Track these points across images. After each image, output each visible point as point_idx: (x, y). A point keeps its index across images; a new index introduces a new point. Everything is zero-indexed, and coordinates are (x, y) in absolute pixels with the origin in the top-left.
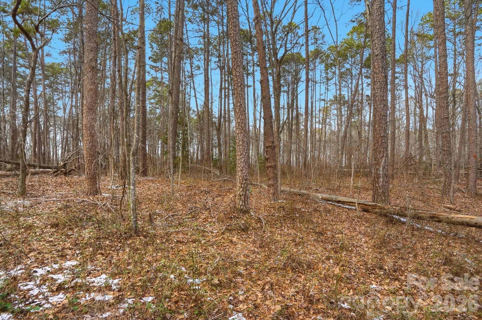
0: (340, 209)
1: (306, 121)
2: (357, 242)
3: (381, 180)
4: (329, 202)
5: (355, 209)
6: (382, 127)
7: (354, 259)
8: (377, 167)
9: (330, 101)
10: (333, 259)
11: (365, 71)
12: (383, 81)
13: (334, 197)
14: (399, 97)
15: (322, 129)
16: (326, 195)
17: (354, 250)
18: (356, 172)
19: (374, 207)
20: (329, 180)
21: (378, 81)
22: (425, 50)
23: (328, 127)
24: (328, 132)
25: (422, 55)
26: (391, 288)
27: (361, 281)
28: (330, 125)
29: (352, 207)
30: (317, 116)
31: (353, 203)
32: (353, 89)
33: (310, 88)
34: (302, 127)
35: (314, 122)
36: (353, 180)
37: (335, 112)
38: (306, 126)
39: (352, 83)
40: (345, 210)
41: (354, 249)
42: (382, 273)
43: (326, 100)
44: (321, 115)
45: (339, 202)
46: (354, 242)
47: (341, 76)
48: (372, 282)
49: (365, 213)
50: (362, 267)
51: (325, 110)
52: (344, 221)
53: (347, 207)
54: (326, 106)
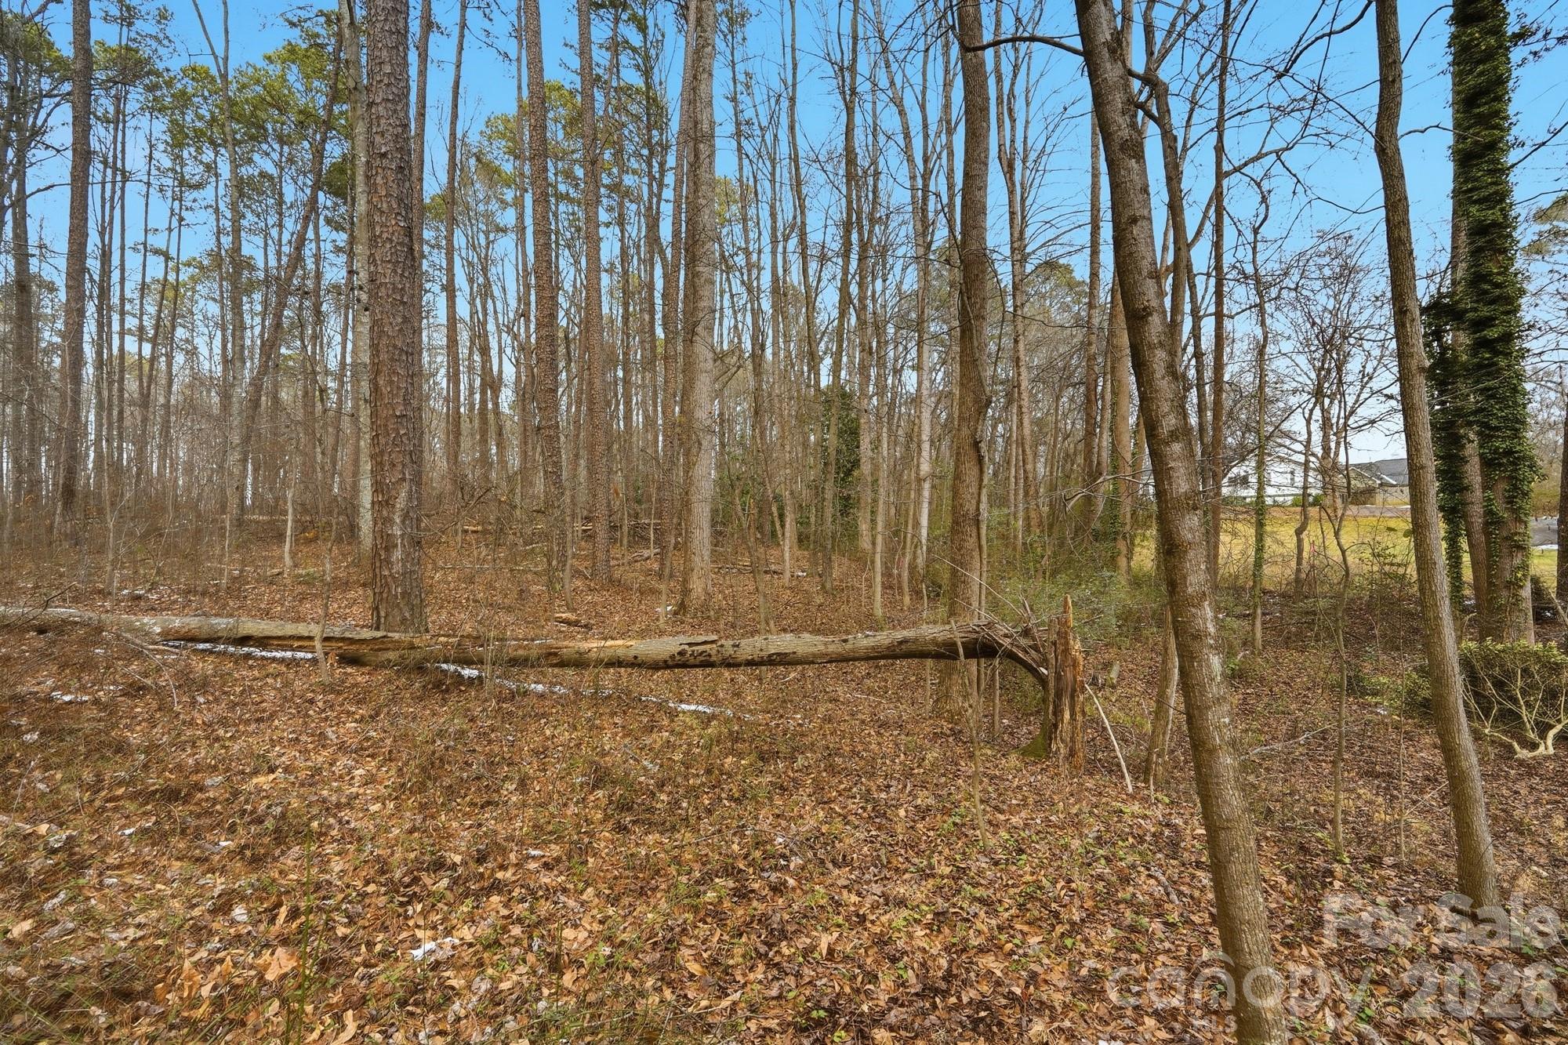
0: (251, 667)
1: (75, 314)
2: (339, 790)
3: (397, 554)
4: (201, 646)
5: (314, 661)
6: (399, 388)
7: (337, 865)
8: (385, 513)
9: (188, 264)
10: (243, 898)
11: (329, 203)
12: (401, 244)
13: (221, 623)
14: (428, 312)
15: (153, 359)
16: (187, 620)
17: (330, 826)
18: (301, 527)
19: (380, 644)
20: (193, 559)
21: (385, 236)
22: (494, 206)
23: (179, 358)
24: (182, 377)
25: (488, 216)
26: (484, 929)
27: (378, 948)
28: (192, 353)
29: (300, 655)
30: (128, 307)
31: (301, 638)
32: (286, 249)
33: (97, 189)
34: (49, 336)
35: (116, 327)
36: (291, 552)
37: (214, 309)
38: (74, 333)
39: (281, 226)
40: (272, 668)
41: (331, 820)
42: (445, 882)
43: (173, 253)
44: (152, 309)
45: (244, 640)
46: (325, 793)
47: (242, 188)
48: (419, 934)
49: (349, 670)
50: (371, 888)
51: (170, 294)
52: (273, 716)
53: (278, 655)
54: (172, 277)
